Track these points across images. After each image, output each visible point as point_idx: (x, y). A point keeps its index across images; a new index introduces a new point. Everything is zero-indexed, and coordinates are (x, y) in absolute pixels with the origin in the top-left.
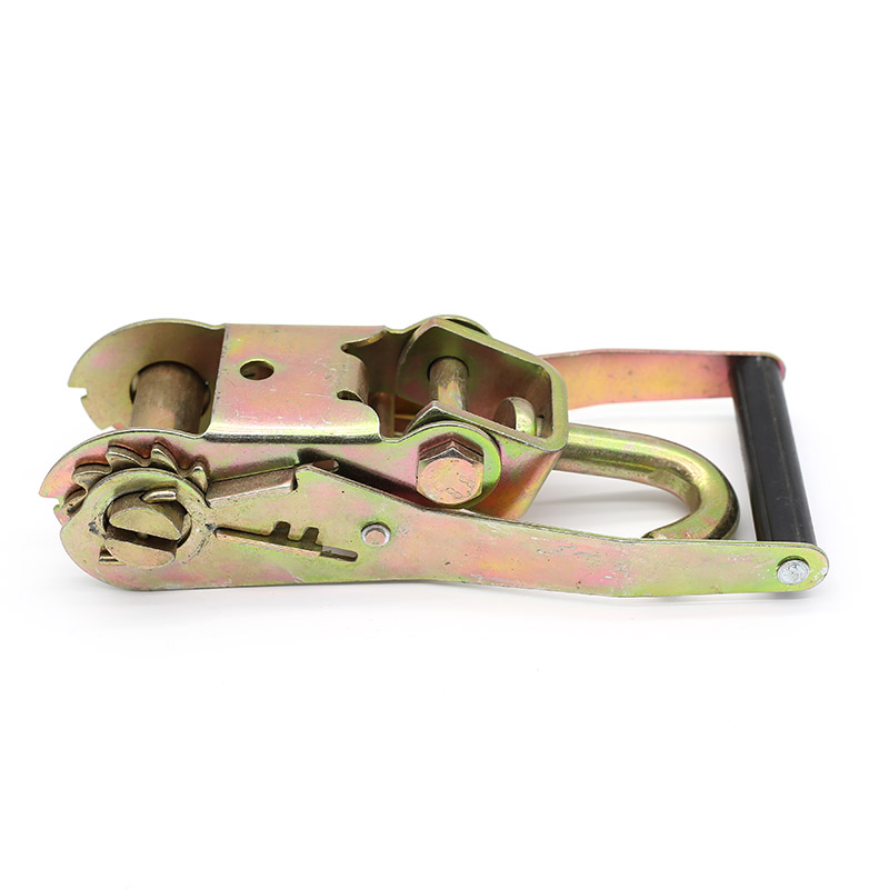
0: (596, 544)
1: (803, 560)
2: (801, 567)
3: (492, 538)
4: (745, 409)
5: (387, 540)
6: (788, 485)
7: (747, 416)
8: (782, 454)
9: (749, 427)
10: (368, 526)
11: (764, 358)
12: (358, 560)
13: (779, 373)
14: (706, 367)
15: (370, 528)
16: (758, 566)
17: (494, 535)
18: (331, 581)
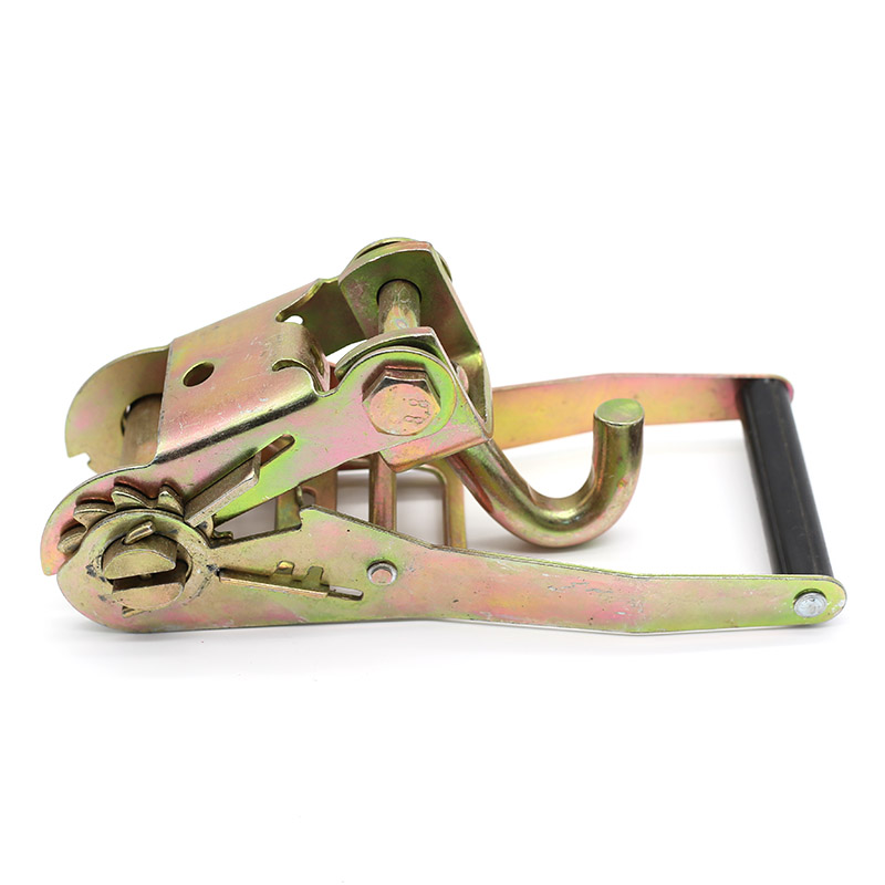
0: (609, 580)
1: (821, 593)
2: (819, 601)
3: (501, 575)
4: (755, 433)
5: (394, 578)
6: (803, 514)
7: (757, 441)
8: (795, 482)
9: (759, 454)
10: (373, 565)
11: (772, 380)
12: (363, 599)
13: (788, 396)
14: (713, 391)
15: (376, 567)
16: (775, 599)
17: (503, 572)
18: (336, 620)
